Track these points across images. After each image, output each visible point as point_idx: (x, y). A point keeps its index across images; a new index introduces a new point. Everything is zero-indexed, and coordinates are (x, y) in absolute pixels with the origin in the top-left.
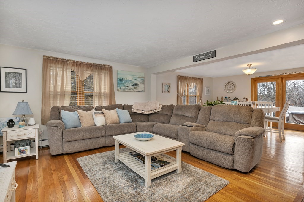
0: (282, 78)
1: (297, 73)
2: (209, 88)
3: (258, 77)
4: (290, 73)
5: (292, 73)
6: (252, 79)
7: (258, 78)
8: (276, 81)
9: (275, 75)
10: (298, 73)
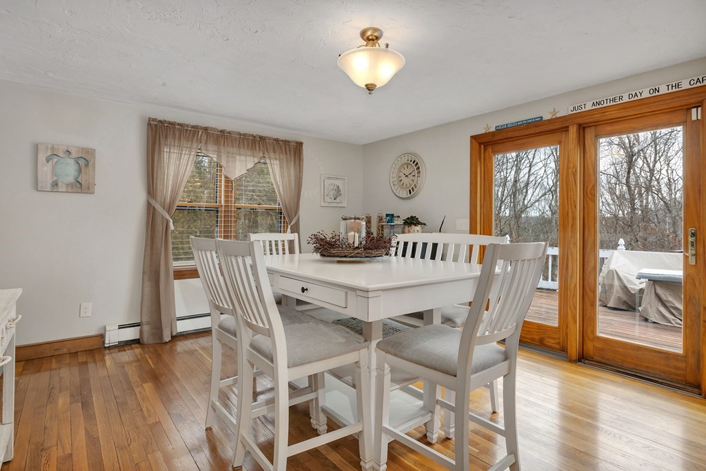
0: (582, 128)
1: (644, 96)
2: (338, 183)
3: (493, 129)
4: (614, 100)
5: (621, 98)
6: (472, 137)
7: (493, 134)
8: (560, 143)
9: (555, 112)
10: (646, 95)
